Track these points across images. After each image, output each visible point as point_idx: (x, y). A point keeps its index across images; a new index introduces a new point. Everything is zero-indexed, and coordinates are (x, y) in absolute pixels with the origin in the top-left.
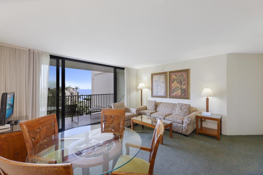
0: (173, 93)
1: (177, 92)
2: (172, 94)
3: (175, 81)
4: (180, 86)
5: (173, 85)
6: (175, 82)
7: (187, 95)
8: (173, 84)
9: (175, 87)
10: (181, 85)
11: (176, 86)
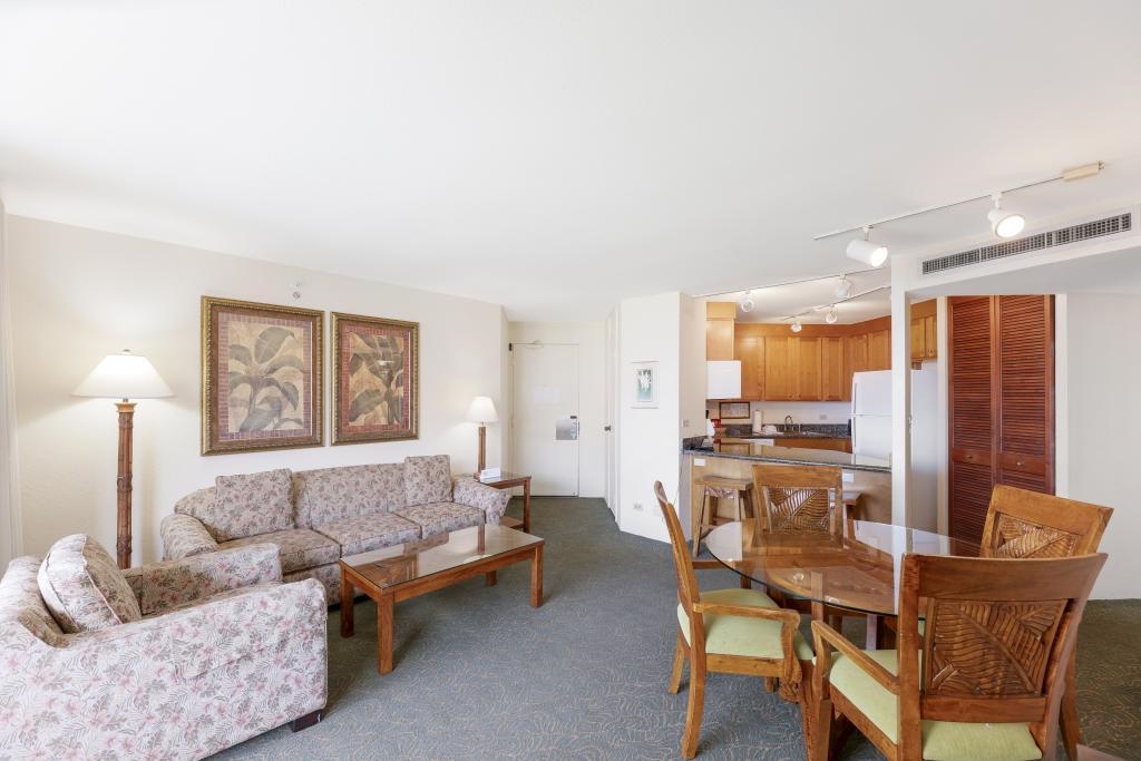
0: (353, 419)
1: (371, 414)
2: (351, 424)
3: (364, 363)
4: (383, 389)
5: (353, 380)
6: (364, 369)
7: (412, 424)
8: (355, 375)
9: (363, 391)
10: (388, 385)
11: (366, 387)
